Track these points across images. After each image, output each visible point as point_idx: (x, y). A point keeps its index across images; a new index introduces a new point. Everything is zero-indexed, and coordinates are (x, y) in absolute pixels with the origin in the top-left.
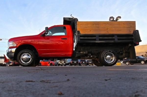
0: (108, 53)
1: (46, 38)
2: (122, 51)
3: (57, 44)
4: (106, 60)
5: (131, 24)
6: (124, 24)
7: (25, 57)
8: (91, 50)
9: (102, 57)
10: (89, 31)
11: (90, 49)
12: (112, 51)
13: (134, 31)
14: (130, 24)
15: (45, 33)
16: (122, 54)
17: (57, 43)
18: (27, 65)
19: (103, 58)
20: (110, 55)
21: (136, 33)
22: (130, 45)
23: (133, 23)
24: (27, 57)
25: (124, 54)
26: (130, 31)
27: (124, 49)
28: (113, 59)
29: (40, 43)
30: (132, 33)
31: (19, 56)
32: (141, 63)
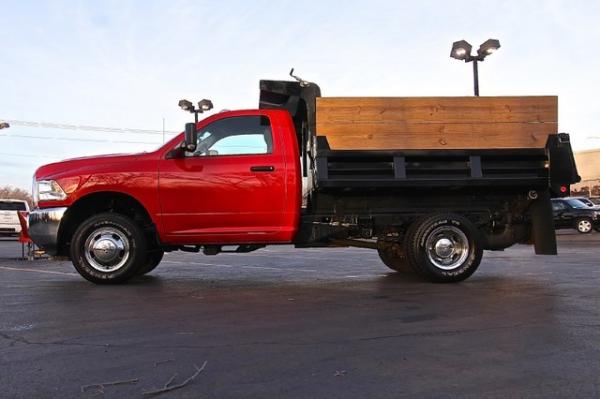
0: (442, 229)
1: (189, 167)
2: (500, 220)
3: (235, 185)
4: (435, 257)
5: (538, 108)
6: (508, 107)
7: (103, 243)
8: (373, 213)
9: (416, 245)
10: (366, 136)
11: (368, 209)
12: (458, 223)
13: (550, 136)
14: (534, 107)
15: (183, 146)
16: (498, 230)
17: (235, 181)
18: (111, 277)
19: (423, 249)
20: (449, 239)
21: (560, 146)
22: (533, 196)
23: (548, 105)
24: (112, 245)
25: (507, 231)
26: (534, 139)
27: (507, 209)
28: (460, 254)
29: (166, 182)
30: (541, 144)
31: (78, 239)
32: (576, 228)
